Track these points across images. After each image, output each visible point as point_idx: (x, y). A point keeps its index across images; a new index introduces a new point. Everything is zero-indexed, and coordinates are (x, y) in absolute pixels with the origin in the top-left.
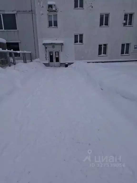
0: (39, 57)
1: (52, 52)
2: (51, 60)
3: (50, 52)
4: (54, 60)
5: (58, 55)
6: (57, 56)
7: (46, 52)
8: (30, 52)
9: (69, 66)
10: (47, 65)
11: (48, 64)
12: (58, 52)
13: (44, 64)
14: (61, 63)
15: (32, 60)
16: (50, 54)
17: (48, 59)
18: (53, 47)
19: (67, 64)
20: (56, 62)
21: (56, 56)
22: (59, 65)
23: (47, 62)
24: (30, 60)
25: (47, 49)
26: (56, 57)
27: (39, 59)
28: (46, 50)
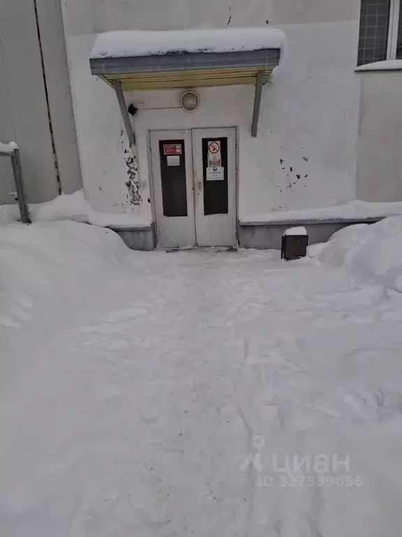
0: (79, 185)
1: (182, 142)
2: (174, 205)
3: (162, 143)
4: (195, 199)
5: (224, 162)
6: (215, 174)
7: (133, 140)
8: (13, 145)
9: (313, 250)
10: (138, 240)
11: (150, 235)
12: (224, 141)
13: (117, 230)
14: (245, 218)
15: (31, 208)
16: (163, 159)
17: (145, 193)
18: (189, 99)
19: (301, 231)
20: (207, 213)
21: (209, 170)
22: (229, 237)
23: (142, 217)
24: (15, 209)
25: (141, 123)
26: (210, 177)
27: (78, 195)
28: (128, 125)
